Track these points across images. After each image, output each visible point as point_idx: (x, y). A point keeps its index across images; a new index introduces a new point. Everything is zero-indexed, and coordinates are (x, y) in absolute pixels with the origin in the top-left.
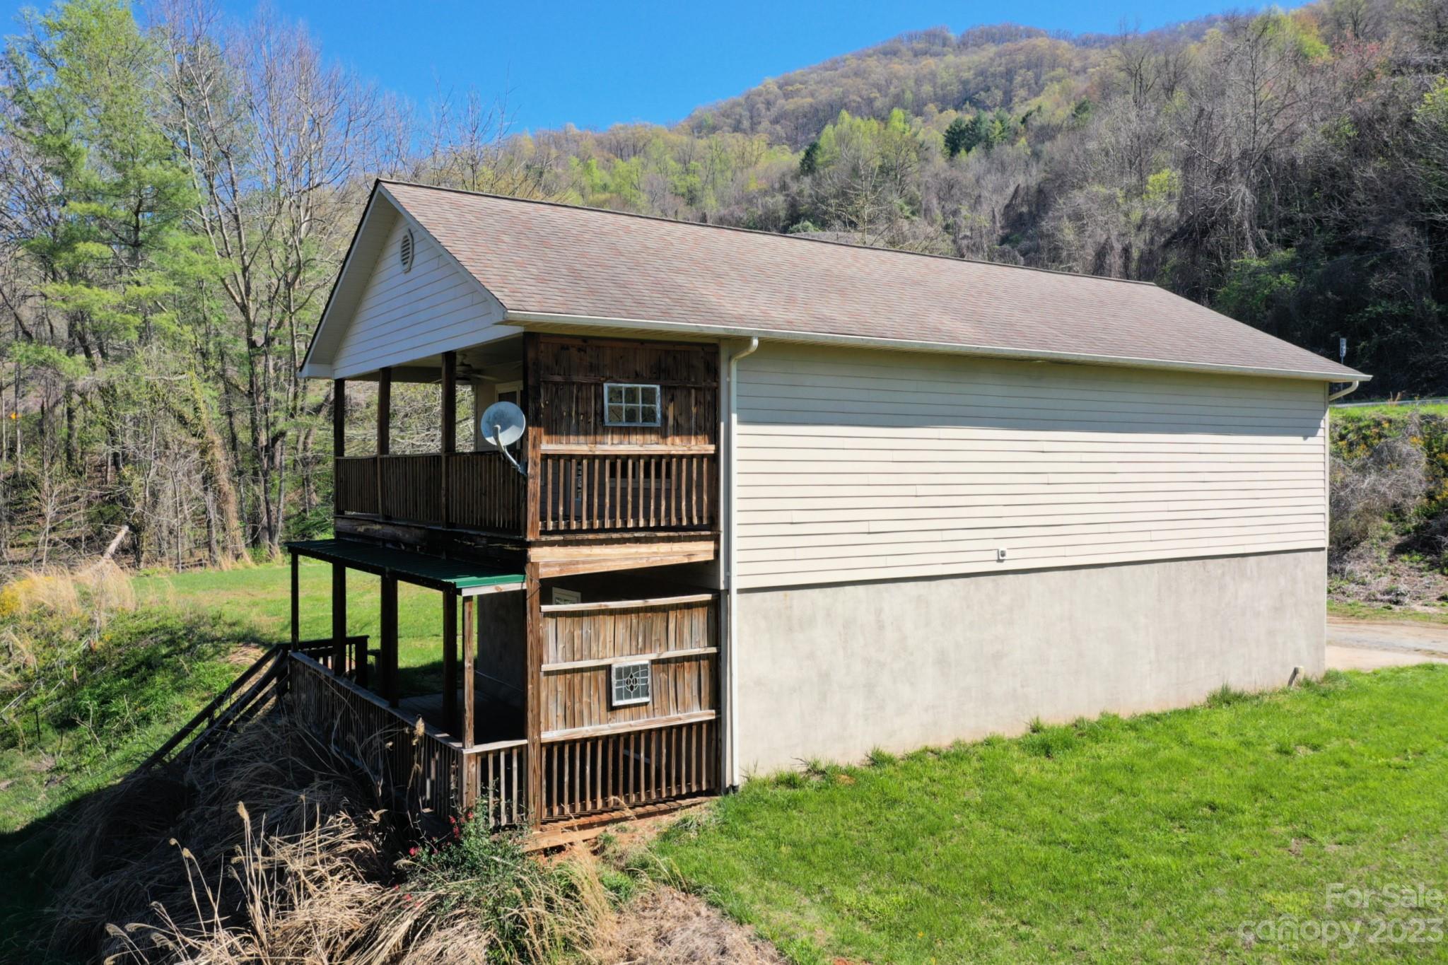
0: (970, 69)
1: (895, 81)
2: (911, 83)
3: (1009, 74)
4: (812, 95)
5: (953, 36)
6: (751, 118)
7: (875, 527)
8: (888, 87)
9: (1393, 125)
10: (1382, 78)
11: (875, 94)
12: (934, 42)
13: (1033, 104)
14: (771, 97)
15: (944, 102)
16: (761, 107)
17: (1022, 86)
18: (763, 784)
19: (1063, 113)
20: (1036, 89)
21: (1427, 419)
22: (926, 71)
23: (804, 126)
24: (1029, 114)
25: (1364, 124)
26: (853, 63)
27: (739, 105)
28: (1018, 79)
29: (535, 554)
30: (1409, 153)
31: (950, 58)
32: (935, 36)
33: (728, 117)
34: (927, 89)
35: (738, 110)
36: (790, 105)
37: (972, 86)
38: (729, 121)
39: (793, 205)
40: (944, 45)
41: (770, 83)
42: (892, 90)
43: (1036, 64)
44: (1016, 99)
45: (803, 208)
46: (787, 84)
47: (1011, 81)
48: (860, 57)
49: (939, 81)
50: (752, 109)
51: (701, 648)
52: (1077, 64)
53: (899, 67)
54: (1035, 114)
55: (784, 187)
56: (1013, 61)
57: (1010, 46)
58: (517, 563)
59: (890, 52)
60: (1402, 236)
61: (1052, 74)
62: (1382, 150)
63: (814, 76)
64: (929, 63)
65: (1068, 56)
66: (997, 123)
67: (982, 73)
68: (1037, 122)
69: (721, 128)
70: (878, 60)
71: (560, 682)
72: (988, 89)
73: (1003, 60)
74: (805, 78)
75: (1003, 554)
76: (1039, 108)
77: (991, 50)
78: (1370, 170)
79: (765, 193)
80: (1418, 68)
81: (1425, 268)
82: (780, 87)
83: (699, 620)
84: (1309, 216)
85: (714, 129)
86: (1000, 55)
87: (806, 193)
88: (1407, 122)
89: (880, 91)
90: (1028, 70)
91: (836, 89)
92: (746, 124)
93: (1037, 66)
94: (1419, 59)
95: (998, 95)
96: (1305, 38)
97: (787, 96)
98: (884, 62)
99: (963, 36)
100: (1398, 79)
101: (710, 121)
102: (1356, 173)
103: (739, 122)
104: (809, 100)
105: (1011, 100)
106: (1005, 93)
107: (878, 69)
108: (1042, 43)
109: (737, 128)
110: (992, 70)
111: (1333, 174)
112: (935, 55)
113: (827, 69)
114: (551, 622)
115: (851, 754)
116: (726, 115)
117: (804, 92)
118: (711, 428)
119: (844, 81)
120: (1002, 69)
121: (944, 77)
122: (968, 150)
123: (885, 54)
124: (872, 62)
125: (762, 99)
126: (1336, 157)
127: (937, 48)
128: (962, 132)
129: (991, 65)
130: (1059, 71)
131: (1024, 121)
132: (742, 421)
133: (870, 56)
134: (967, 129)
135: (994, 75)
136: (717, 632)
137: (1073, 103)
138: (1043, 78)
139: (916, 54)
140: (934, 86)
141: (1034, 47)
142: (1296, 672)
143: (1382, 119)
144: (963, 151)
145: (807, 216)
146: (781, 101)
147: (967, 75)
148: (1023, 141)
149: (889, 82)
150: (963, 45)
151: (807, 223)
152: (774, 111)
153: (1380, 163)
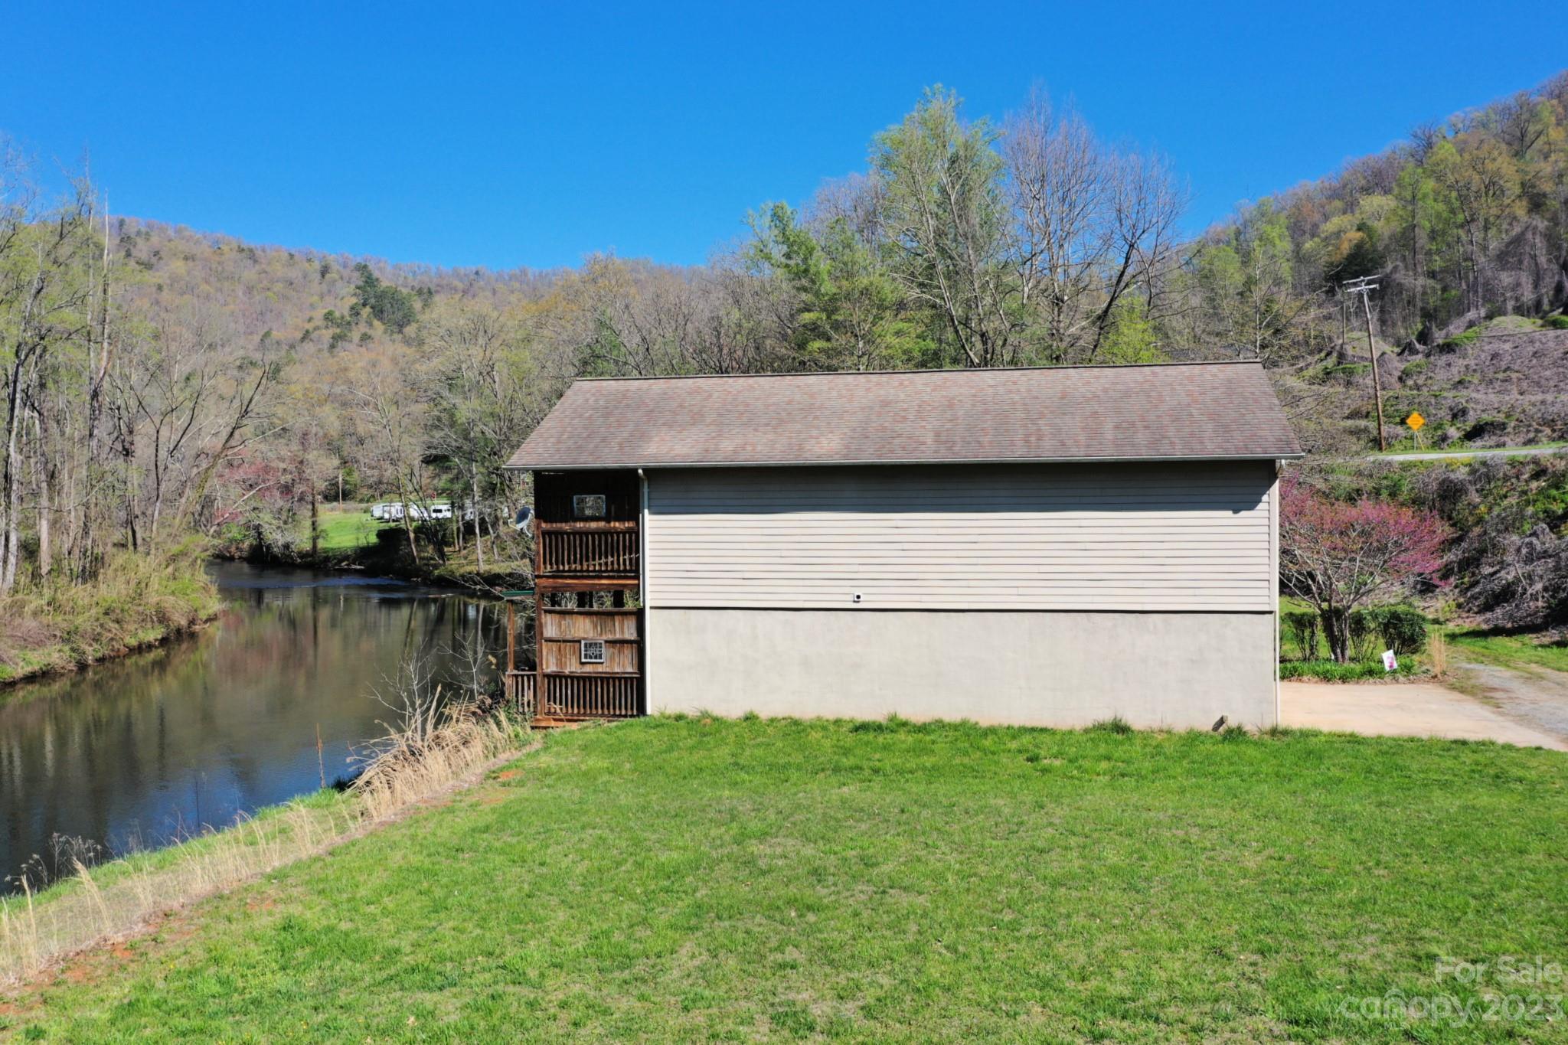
7: (747, 575)
18: (669, 717)
51: (631, 636)
71: (554, 646)
75: (858, 597)
83: (630, 621)
114: (549, 616)
115: (732, 709)
118: (635, 515)
132: (652, 513)
136: (639, 628)
142: (1221, 721)
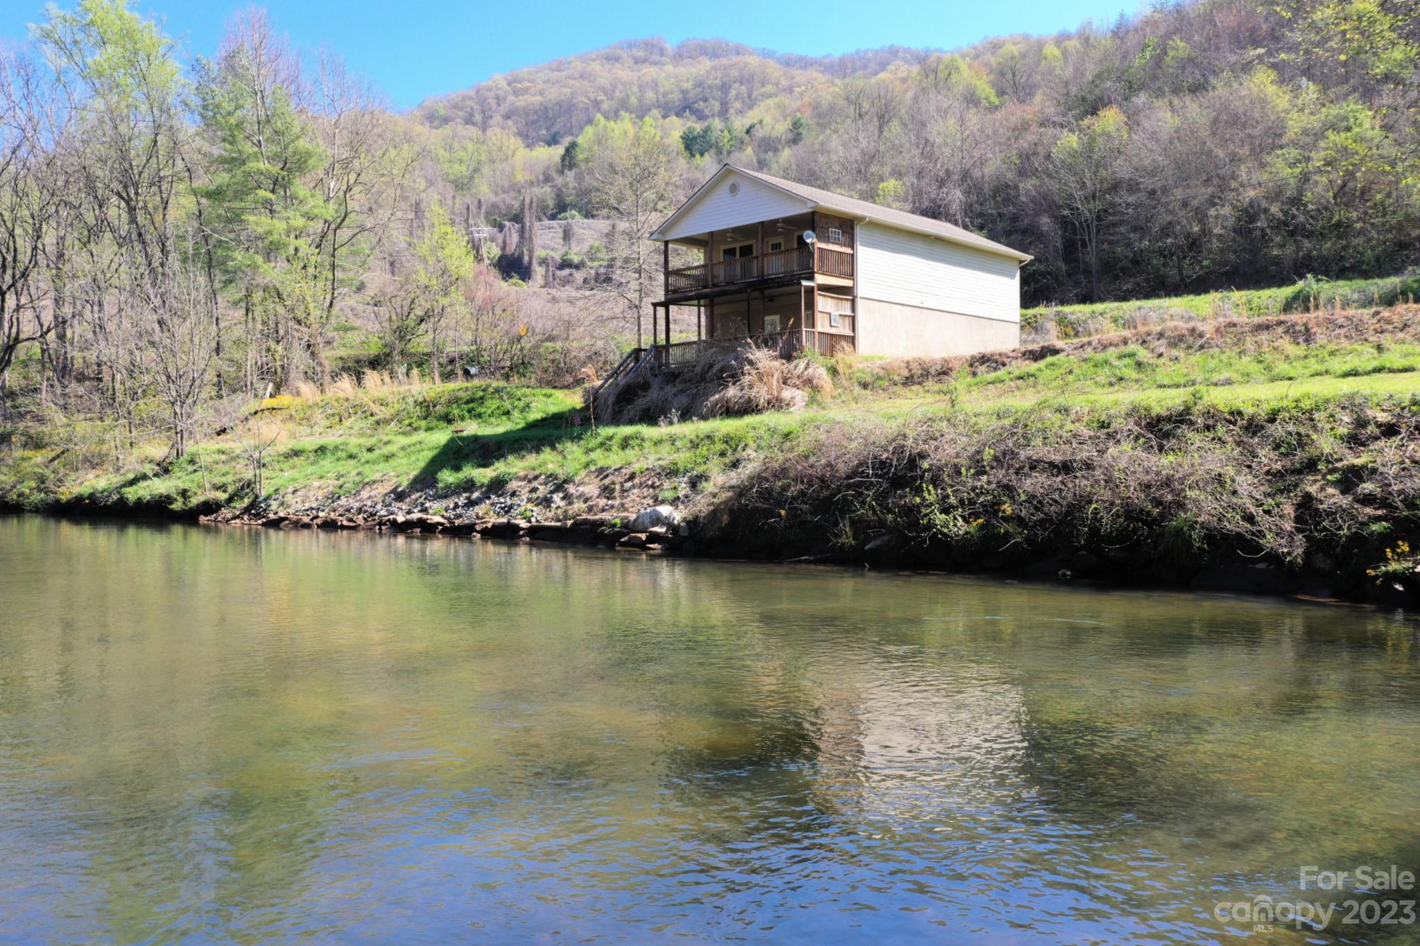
0: (688, 80)
1: (619, 86)
2: (635, 89)
3: (725, 88)
4: (541, 93)
5: (670, 46)
6: (483, 112)
8: (614, 91)
9: (1041, 158)
10: (1034, 128)
11: (601, 97)
12: (651, 51)
13: (752, 117)
14: (501, 93)
15: (667, 110)
16: (493, 102)
17: (737, 99)
19: (781, 129)
20: (750, 103)
21: (1058, 313)
22: (648, 79)
23: (534, 122)
24: (752, 127)
25: (1025, 157)
26: (579, 66)
27: (470, 98)
28: (733, 93)
29: (817, 276)
30: (1050, 176)
31: (669, 68)
32: (653, 46)
33: (460, 109)
34: (650, 95)
35: (469, 103)
36: (520, 102)
37: (691, 95)
38: (461, 113)
39: (559, 196)
40: (662, 54)
41: (499, 79)
42: (618, 94)
43: (747, 79)
44: (732, 111)
45: (568, 200)
46: (514, 81)
47: (726, 93)
48: (584, 59)
49: (661, 90)
50: (483, 102)
51: (849, 313)
52: (785, 83)
53: (622, 73)
54: (758, 126)
55: (547, 179)
56: (728, 76)
57: (724, 61)
58: (811, 278)
59: (612, 59)
60: (1045, 222)
61: (763, 90)
62: (1035, 173)
63: (541, 75)
64: (649, 71)
65: (776, 75)
66: (726, 132)
67: (699, 84)
68: (759, 133)
69: (453, 120)
70: (602, 65)
71: (821, 315)
72: (705, 100)
73: (719, 74)
74: (532, 77)
76: (761, 122)
77: (706, 64)
78: (1028, 185)
79: (532, 184)
80: (1054, 123)
81: (1059, 245)
82: (509, 84)
83: (849, 304)
84: (994, 212)
85: (446, 120)
86: (715, 69)
87: (571, 185)
88: (1048, 156)
89: (606, 94)
90: (742, 84)
91: (565, 90)
92: (478, 118)
93: (748, 81)
94: (1055, 119)
95: (716, 106)
96: (978, 83)
97: (516, 93)
98: (608, 67)
99: (678, 47)
100: (1043, 130)
101: (442, 112)
102: (1021, 185)
103: (472, 115)
104: (539, 98)
105: (727, 111)
106: (722, 104)
107: (604, 74)
108: (753, 61)
109: (469, 121)
110: (709, 82)
111: (1007, 186)
112: (655, 63)
113: (553, 70)
116: (456, 106)
117: (532, 90)
118: (852, 246)
119: (572, 82)
120: (718, 82)
121: (666, 85)
122: (702, 155)
123: (608, 59)
124: (596, 66)
125: (492, 94)
126: (1009, 175)
127: (655, 57)
128: (695, 138)
129: (708, 78)
130: (769, 88)
131: (748, 132)
133: (593, 60)
134: (699, 136)
135: (710, 87)
136: (853, 309)
137: (789, 119)
138: (755, 93)
139: (637, 61)
140: (657, 92)
141: (746, 64)
143: (1035, 154)
144: (698, 156)
145: (574, 206)
146: (511, 98)
147: (686, 86)
148: (749, 150)
149: (614, 87)
150: (680, 55)
151: (574, 212)
152: (504, 108)
153: (1034, 181)
